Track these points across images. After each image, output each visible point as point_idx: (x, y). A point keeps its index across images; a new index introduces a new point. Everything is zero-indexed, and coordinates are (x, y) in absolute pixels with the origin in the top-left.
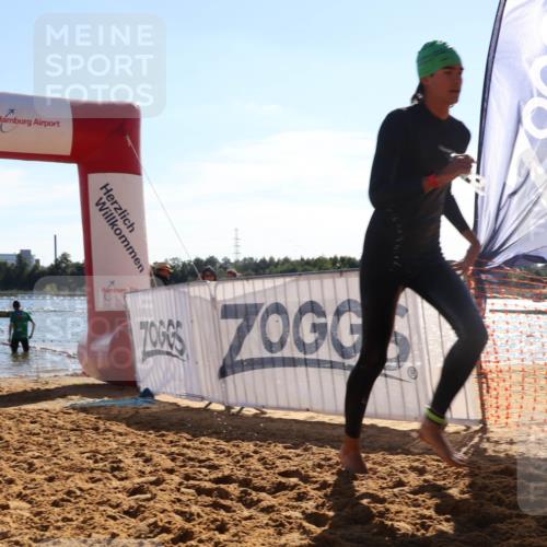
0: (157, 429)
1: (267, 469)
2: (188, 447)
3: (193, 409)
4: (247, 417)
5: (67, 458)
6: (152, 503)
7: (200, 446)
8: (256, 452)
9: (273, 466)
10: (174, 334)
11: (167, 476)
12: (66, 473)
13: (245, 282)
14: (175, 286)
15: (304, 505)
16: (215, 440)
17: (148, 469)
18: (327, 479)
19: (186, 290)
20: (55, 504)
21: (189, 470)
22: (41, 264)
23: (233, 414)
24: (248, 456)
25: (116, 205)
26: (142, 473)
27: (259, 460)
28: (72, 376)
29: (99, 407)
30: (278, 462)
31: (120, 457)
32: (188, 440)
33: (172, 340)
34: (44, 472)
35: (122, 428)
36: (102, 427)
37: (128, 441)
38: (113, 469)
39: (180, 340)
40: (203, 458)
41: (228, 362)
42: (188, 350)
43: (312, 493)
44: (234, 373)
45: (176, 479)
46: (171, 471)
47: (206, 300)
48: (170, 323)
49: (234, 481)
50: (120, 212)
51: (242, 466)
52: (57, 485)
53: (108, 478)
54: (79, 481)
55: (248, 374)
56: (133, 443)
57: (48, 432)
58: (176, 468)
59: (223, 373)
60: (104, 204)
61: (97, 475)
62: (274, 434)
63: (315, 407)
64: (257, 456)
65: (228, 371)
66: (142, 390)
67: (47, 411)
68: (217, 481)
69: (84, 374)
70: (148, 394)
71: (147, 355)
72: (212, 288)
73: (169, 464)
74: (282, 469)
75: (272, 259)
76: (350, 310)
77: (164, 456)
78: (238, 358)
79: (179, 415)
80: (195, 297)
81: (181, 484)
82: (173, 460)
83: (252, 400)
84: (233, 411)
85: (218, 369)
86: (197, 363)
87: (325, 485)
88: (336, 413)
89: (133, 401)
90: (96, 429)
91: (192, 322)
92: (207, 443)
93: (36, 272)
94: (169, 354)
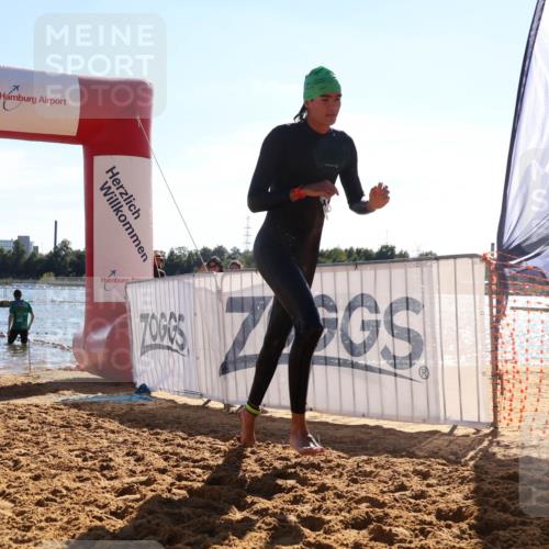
0: (151, 426)
1: (263, 469)
2: (183, 446)
3: (190, 406)
5: (54, 456)
6: (141, 504)
7: (195, 446)
8: (253, 453)
9: (271, 467)
10: (176, 328)
11: (158, 476)
12: (53, 472)
14: (180, 277)
15: (299, 508)
16: (212, 439)
17: (139, 468)
18: (326, 481)
19: (191, 281)
20: (39, 503)
21: (182, 470)
22: (40, 251)
23: (232, 413)
24: (245, 456)
25: (122, 190)
26: (133, 473)
27: (256, 461)
28: (65, 369)
29: (91, 403)
30: (276, 464)
31: (110, 455)
32: (184, 439)
33: (173, 333)
34: (30, 471)
35: (115, 425)
36: (94, 424)
37: (121, 439)
38: (103, 468)
39: (182, 334)
40: (198, 458)
41: (231, 358)
42: (189, 344)
43: (309, 496)
44: (235, 369)
45: (169, 479)
46: (163, 471)
47: (211, 292)
48: (172, 315)
50: (125, 197)
52: (43, 483)
53: (96, 478)
54: (66, 480)
56: (125, 441)
57: (37, 429)
58: (168, 468)
59: (224, 370)
60: (110, 188)
61: (86, 474)
62: (273, 435)
63: (319, 407)
64: (254, 457)
65: (230, 367)
66: (138, 386)
67: (37, 406)
69: (78, 368)
70: (144, 390)
71: (145, 349)
72: (219, 280)
73: (161, 464)
77: (157, 455)
78: (241, 354)
79: (176, 412)
80: (200, 289)
81: (172, 484)
82: (166, 459)
84: (234, 409)
85: (219, 365)
86: (197, 358)
87: (323, 488)
88: (341, 413)
89: (128, 397)
90: (88, 426)
91: (195, 315)
92: (203, 443)
93: (34, 259)
94: (169, 348)
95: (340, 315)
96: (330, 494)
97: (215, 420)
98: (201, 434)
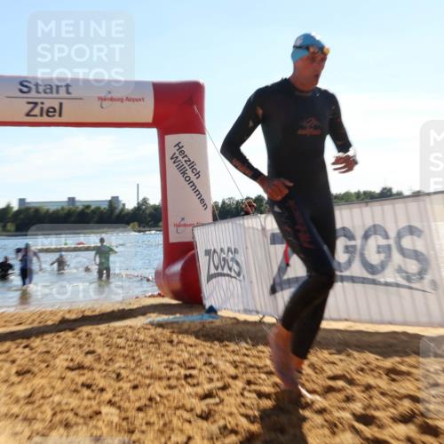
0: (220, 340)
1: (316, 373)
3: (250, 322)
5: (148, 368)
6: (221, 407)
7: (258, 354)
9: (322, 371)
10: (232, 259)
11: (231, 382)
12: (148, 381)
14: (233, 220)
19: (241, 222)
20: (139, 409)
21: (250, 376)
22: (127, 207)
25: (186, 159)
26: (211, 380)
28: (150, 297)
29: (172, 323)
30: (326, 367)
32: (248, 349)
33: (231, 263)
34: (130, 381)
35: (191, 340)
36: (176, 340)
37: (198, 352)
38: (187, 377)
39: (238, 264)
40: (261, 365)
41: (278, 280)
42: (244, 272)
43: (359, 395)
44: (282, 290)
45: (239, 384)
46: (235, 378)
47: (257, 229)
48: (229, 250)
50: (189, 163)
52: (140, 391)
53: (182, 386)
54: (158, 388)
56: (201, 354)
57: (132, 346)
58: (239, 375)
59: (273, 290)
60: (177, 157)
61: (173, 382)
63: (352, 317)
65: (278, 288)
66: (207, 306)
67: (131, 327)
69: (160, 295)
70: (212, 310)
71: (210, 277)
72: (263, 220)
73: (232, 371)
74: (330, 373)
76: (375, 233)
77: (227, 364)
78: (285, 277)
79: (240, 328)
80: (249, 228)
81: (244, 389)
82: (236, 367)
85: (269, 287)
86: (251, 282)
87: (368, 388)
89: (200, 317)
90: (171, 342)
91: (247, 248)
92: (263, 352)
93: (123, 213)
94: (229, 275)
95: (358, 242)
96: (375, 393)
98: (261, 344)
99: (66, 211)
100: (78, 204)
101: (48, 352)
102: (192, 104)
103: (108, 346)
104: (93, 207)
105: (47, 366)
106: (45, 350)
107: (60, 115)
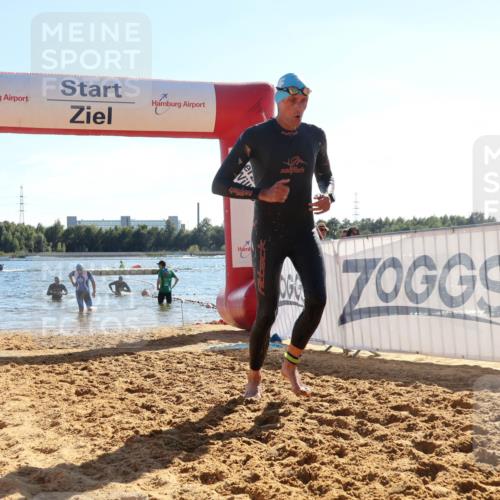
1: (380, 403)
3: (315, 352)
4: (363, 359)
5: (208, 393)
6: (280, 431)
7: (322, 384)
8: (370, 389)
9: (387, 401)
10: (301, 287)
11: (293, 409)
12: (208, 405)
13: (366, 239)
15: (413, 434)
16: (335, 378)
18: (435, 412)
21: (312, 404)
22: (186, 228)
23: (351, 356)
24: (364, 392)
27: (374, 396)
28: (211, 323)
29: (234, 350)
30: (391, 398)
32: (311, 378)
33: (298, 292)
34: (190, 404)
36: (237, 367)
38: (248, 402)
40: (324, 393)
41: (348, 310)
43: (421, 424)
44: (352, 320)
45: (301, 411)
46: (297, 405)
47: (329, 256)
48: (297, 277)
49: (352, 414)
51: (358, 401)
52: (200, 415)
53: (243, 410)
55: (365, 321)
56: (264, 381)
57: (192, 371)
58: (301, 402)
59: (343, 320)
62: (386, 374)
63: (424, 350)
64: (372, 393)
65: (348, 318)
66: (272, 335)
67: (191, 353)
68: (337, 413)
69: (221, 322)
70: (276, 338)
72: (336, 245)
73: (295, 398)
74: (395, 404)
75: (387, 219)
76: (460, 263)
77: (290, 392)
78: (357, 307)
81: (305, 415)
83: (367, 344)
84: (351, 353)
85: (338, 317)
87: (432, 418)
88: (443, 355)
90: (233, 369)
92: (327, 381)
93: (182, 235)
94: (296, 304)
95: (438, 272)
96: (438, 423)
97: (335, 362)
98: (325, 374)
99: (119, 232)
100: (132, 224)
101: (107, 374)
102: (260, 111)
103: (167, 370)
104: (149, 228)
105: (106, 388)
106: (103, 372)
107: (109, 122)
